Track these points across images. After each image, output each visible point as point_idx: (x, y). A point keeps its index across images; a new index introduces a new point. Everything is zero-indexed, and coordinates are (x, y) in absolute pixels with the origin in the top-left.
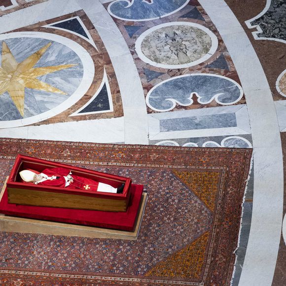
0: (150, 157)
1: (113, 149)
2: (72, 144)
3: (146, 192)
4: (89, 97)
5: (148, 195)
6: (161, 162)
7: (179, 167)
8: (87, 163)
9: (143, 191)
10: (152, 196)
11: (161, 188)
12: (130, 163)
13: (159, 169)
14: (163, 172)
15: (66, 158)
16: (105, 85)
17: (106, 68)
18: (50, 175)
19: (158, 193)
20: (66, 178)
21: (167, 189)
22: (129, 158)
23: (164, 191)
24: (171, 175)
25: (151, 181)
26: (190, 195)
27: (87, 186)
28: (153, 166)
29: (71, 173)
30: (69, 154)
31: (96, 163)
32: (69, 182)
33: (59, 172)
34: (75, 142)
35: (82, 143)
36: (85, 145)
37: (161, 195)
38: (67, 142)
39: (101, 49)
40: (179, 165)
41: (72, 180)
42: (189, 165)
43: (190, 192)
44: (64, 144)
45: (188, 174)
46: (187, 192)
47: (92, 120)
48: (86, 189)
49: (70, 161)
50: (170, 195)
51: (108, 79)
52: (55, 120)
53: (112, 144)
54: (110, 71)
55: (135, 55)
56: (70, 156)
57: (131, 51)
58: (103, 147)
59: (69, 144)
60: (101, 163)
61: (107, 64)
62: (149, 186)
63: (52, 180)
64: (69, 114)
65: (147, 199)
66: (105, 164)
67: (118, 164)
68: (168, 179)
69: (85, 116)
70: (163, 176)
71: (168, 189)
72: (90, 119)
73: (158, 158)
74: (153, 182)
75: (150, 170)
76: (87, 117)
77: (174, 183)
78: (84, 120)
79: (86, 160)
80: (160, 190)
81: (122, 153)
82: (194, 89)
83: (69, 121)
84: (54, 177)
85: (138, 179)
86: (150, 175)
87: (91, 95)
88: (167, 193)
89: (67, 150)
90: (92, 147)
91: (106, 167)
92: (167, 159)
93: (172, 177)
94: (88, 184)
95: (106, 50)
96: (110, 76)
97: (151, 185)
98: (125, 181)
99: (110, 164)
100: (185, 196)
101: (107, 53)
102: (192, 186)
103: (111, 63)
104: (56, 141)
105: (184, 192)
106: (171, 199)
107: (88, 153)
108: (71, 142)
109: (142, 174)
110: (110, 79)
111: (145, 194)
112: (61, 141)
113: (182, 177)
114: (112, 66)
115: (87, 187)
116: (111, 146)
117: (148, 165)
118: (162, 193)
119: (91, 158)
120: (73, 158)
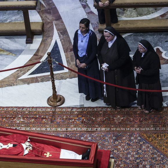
0: (114, 120)
1: (72, 113)
2: (25, 109)
3: (113, 158)
4: (40, 57)
5: (115, 161)
6: (127, 124)
7: (148, 129)
8: (44, 129)
9: (110, 158)
10: (120, 162)
11: (129, 153)
12: (92, 127)
13: (126, 132)
14: (131, 136)
15: (19, 125)
16: (56, 43)
17: (55, 25)
18: (5, 143)
19: (127, 158)
20: (24, 146)
21: (136, 154)
22: (90, 122)
23: (133, 156)
24: (139, 138)
25: (117, 146)
26: (163, 159)
27: (48, 153)
28: (118, 129)
29: (29, 140)
30: (22, 120)
31: (54, 129)
32: (28, 150)
33: (15, 140)
34: (28, 108)
35: (36, 108)
36: (40, 110)
37: (130, 161)
38: (19, 108)
39: (49, 4)
40: (147, 127)
41: (31, 148)
42: (159, 127)
43: (162, 156)
44: (15, 109)
45: (158, 136)
46: (159, 156)
47: (45, 82)
48: (48, 156)
49: (23, 129)
50: (140, 160)
51: (60, 36)
52: (3, 84)
53: (69, 108)
54: (60, 27)
55: (87, 8)
56: (23, 123)
57: (82, 5)
58: (60, 111)
59: (21, 110)
60: (59, 129)
61: (56, 20)
62: (115, 151)
63: (8, 148)
64: (18, 77)
65: (115, 165)
66: (64, 129)
67: (79, 129)
68: (137, 143)
69: (37, 77)
70: (130, 140)
71: (138, 153)
72: (42, 81)
73: (122, 120)
74: (119, 147)
75: (116, 134)
76: (39, 79)
77: (144, 147)
78: (36, 82)
79: (42, 127)
80: (129, 156)
81: (82, 116)
82: (157, 43)
83: (19, 84)
84: (11, 145)
85: (103, 145)
86: (116, 140)
87: (42, 54)
88: (137, 158)
89: (20, 116)
90: (48, 112)
91: (65, 133)
92: (133, 121)
93: (140, 141)
94: (49, 151)
95: (54, 5)
96: (61, 33)
97: (118, 150)
98: (91, 146)
99: (69, 129)
100: (157, 161)
101: (56, 8)
102: (164, 149)
103: (61, 18)
104: (6, 107)
105: (155, 156)
106: (141, 164)
107: (43, 118)
108: (23, 108)
109: (107, 138)
110: (62, 36)
111: (113, 160)
112: (12, 107)
113: (152, 140)
114: (62, 22)
115: (48, 155)
116: (69, 110)
117: (112, 129)
118: (131, 158)
119: (47, 124)
120: (27, 125)
